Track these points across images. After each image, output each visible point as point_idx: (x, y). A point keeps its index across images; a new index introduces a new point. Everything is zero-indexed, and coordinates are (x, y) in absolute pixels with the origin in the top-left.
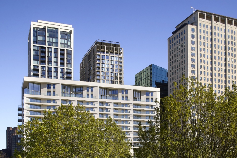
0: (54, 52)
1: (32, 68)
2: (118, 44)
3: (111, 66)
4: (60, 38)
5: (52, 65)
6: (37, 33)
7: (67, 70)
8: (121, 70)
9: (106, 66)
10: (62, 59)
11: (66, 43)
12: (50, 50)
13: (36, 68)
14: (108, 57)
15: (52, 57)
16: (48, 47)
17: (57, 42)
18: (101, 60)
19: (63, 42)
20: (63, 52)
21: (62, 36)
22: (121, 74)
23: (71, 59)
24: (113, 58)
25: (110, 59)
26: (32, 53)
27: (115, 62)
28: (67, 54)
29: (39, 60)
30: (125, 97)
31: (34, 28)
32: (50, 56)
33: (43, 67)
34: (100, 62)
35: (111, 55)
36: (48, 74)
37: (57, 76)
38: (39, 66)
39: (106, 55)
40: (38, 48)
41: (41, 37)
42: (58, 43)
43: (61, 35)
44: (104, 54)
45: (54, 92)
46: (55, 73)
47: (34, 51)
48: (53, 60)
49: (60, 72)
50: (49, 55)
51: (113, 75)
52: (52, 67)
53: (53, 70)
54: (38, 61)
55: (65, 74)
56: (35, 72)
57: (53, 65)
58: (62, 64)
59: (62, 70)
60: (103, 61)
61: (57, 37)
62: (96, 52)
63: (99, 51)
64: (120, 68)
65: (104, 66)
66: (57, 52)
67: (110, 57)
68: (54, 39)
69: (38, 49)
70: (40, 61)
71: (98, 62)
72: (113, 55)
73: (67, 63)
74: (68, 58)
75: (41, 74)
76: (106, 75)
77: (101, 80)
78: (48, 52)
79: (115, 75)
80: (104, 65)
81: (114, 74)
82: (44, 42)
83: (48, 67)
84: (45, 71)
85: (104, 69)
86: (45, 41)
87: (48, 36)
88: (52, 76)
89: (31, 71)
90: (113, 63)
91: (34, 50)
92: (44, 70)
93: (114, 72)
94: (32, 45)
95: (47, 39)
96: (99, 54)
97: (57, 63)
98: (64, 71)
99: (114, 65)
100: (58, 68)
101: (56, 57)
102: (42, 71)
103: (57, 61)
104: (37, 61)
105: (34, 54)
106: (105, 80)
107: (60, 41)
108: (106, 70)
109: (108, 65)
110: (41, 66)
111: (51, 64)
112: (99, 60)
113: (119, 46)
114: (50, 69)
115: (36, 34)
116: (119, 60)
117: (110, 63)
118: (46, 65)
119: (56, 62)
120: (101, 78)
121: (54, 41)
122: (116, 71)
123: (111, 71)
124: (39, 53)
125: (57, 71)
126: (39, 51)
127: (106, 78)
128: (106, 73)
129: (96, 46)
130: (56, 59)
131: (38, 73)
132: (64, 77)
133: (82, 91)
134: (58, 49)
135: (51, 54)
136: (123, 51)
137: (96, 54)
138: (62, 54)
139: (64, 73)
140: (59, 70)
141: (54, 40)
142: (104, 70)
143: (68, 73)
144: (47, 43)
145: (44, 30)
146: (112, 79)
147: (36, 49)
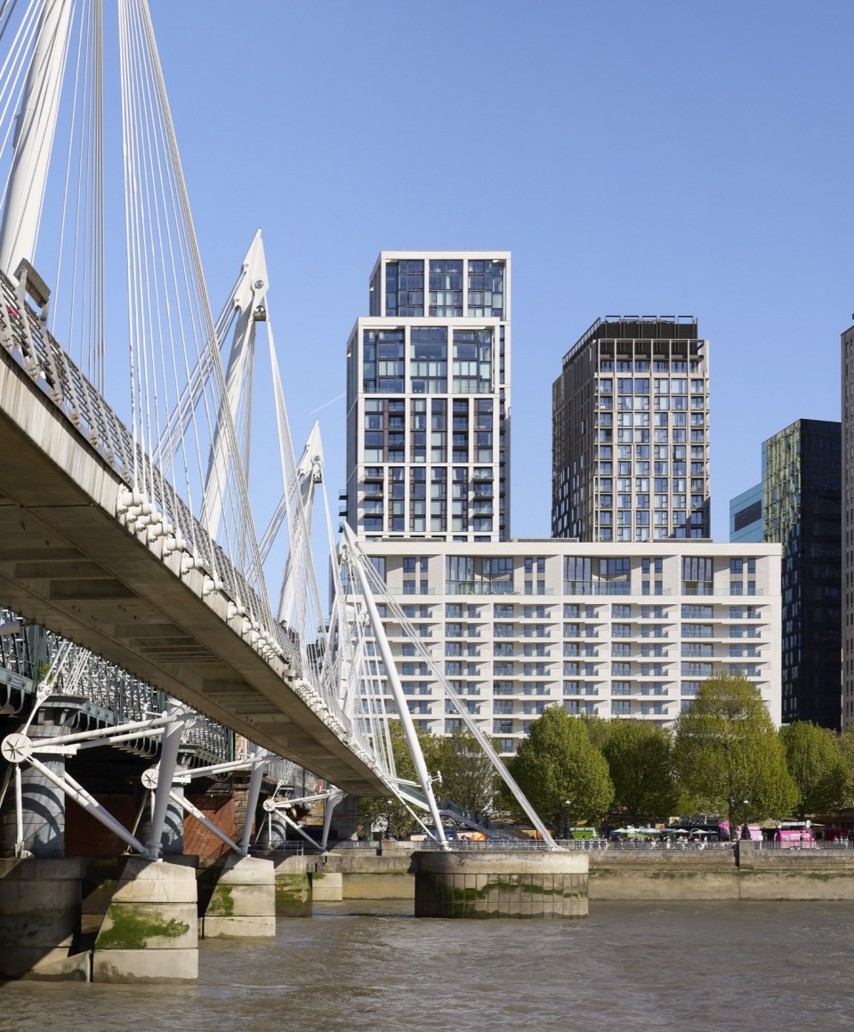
0: (434, 413)
1: (362, 475)
2: (688, 321)
3: (656, 420)
4: (455, 360)
5: (425, 462)
6: (376, 348)
7: (477, 473)
8: (699, 431)
9: (638, 420)
10: (461, 434)
11: (473, 373)
12: (419, 408)
13: (374, 477)
14: (646, 382)
15: (425, 431)
16: (412, 399)
17: (444, 375)
18: (616, 400)
19: (465, 373)
20: (463, 409)
21: (459, 352)
22: (698, 448)
23: (492, 431)
24: (664, 383)
25: (654, 391)
26: (363, 423)
27: (672, 401)
28: (478, 413)
29: (382, 448)
30: (652, 584)
31: (366, 332)
32: (421, 427)
33: (396, 471)
34: (611, 408)
35: (656, 375)
36: (413, 491)
37: (444, 495)
38: (382, 468)
39: (637, 375)
40: (381, 403)
41: (391, 364)
42: (445, 378)
43: (456, 348)
44: (628, 375)
45: (424, 583)
46: (436, 487)
47: (367, 418)
48: (431, 439)
49: (454, 482)
50: (417, 426)
51: (662, 456)
52: (425, 467)
53: (430, 476)
54: (381, 451)
55: (471, 486)
56: (372, 492)
57: (431, 460)
58: (461, 450)
59: (461, 471)
60: (623, 404)
61: (443, 356)
62: (597, 371)
63: (607, 364)
64: (694, 422)
65: (626, 422)
66: (444, 410)
67: (653, 383)
68: (432, 366)
69: (380, 410)
70: (386, 449)
71: (603, 407)
72: (665, 375)
73: (478, 448)
74: (482, 427)
75: (391, 495)
76: (635, 457)
77: (614, 480)
78: (415, 414)
79: (675, 454)
80: (626, 418)
81: (670, 448)
82: (397, 382)
83: (411, 468)
84: (403, 482)
85: (626, 434)
86: (403, 377)
87: (414, 357)
88: (425, 500)
89: (358, 488)
90: (663, 406)
91: (367, 413)
92: (401, 479)
93: (671, 441)
94: (362, 396)
95: (410, 369)
96: (608, 375)
97: (444, 451)
98: (467, 475)
99: (670, 414)
100: (446, 468)
101: (440, 429)
102: (393, 483)
103: (444, 444)
104: (375, 451)
105: (367, 427)
106: (634, 480)
107: (453, 369)
108: (637, 437)
109: (646, 417)
110: (390, 468)
111: (425, 455)
112: (608, 398)
113: (691, 330)
114: (418, 472)
115: (372, 350)
116: (692, 390)
117: (654, 408)
118: (408, 463)
119: (441, 448)
120: (615, 474)
121: (432, 373)
122: (676, 437)
123: (655, 438)
124: (383, 422)
125: (444, 478)
126: (382, 413)
127: (637, 470)
128: (634, 448)
129: (597, 342)
130: (438, 435)
131: (381, 495)
132: (467, 500)
133: (510, 571)
134: (446, 399)
135: (423, 422)
136: (706, 351)
137: (596, 376)
138: (461, 416)
139: (467, 484)
140: (451, 475)
141: (433, 369)
142: (626, 439)
143: (477, 483)
144: (408, 384)
145: (400, 336)
146: (658, 469)
147: (374, 410)
